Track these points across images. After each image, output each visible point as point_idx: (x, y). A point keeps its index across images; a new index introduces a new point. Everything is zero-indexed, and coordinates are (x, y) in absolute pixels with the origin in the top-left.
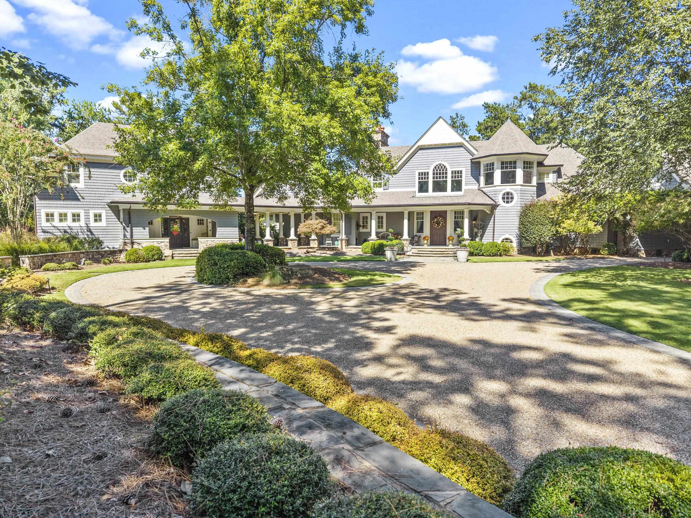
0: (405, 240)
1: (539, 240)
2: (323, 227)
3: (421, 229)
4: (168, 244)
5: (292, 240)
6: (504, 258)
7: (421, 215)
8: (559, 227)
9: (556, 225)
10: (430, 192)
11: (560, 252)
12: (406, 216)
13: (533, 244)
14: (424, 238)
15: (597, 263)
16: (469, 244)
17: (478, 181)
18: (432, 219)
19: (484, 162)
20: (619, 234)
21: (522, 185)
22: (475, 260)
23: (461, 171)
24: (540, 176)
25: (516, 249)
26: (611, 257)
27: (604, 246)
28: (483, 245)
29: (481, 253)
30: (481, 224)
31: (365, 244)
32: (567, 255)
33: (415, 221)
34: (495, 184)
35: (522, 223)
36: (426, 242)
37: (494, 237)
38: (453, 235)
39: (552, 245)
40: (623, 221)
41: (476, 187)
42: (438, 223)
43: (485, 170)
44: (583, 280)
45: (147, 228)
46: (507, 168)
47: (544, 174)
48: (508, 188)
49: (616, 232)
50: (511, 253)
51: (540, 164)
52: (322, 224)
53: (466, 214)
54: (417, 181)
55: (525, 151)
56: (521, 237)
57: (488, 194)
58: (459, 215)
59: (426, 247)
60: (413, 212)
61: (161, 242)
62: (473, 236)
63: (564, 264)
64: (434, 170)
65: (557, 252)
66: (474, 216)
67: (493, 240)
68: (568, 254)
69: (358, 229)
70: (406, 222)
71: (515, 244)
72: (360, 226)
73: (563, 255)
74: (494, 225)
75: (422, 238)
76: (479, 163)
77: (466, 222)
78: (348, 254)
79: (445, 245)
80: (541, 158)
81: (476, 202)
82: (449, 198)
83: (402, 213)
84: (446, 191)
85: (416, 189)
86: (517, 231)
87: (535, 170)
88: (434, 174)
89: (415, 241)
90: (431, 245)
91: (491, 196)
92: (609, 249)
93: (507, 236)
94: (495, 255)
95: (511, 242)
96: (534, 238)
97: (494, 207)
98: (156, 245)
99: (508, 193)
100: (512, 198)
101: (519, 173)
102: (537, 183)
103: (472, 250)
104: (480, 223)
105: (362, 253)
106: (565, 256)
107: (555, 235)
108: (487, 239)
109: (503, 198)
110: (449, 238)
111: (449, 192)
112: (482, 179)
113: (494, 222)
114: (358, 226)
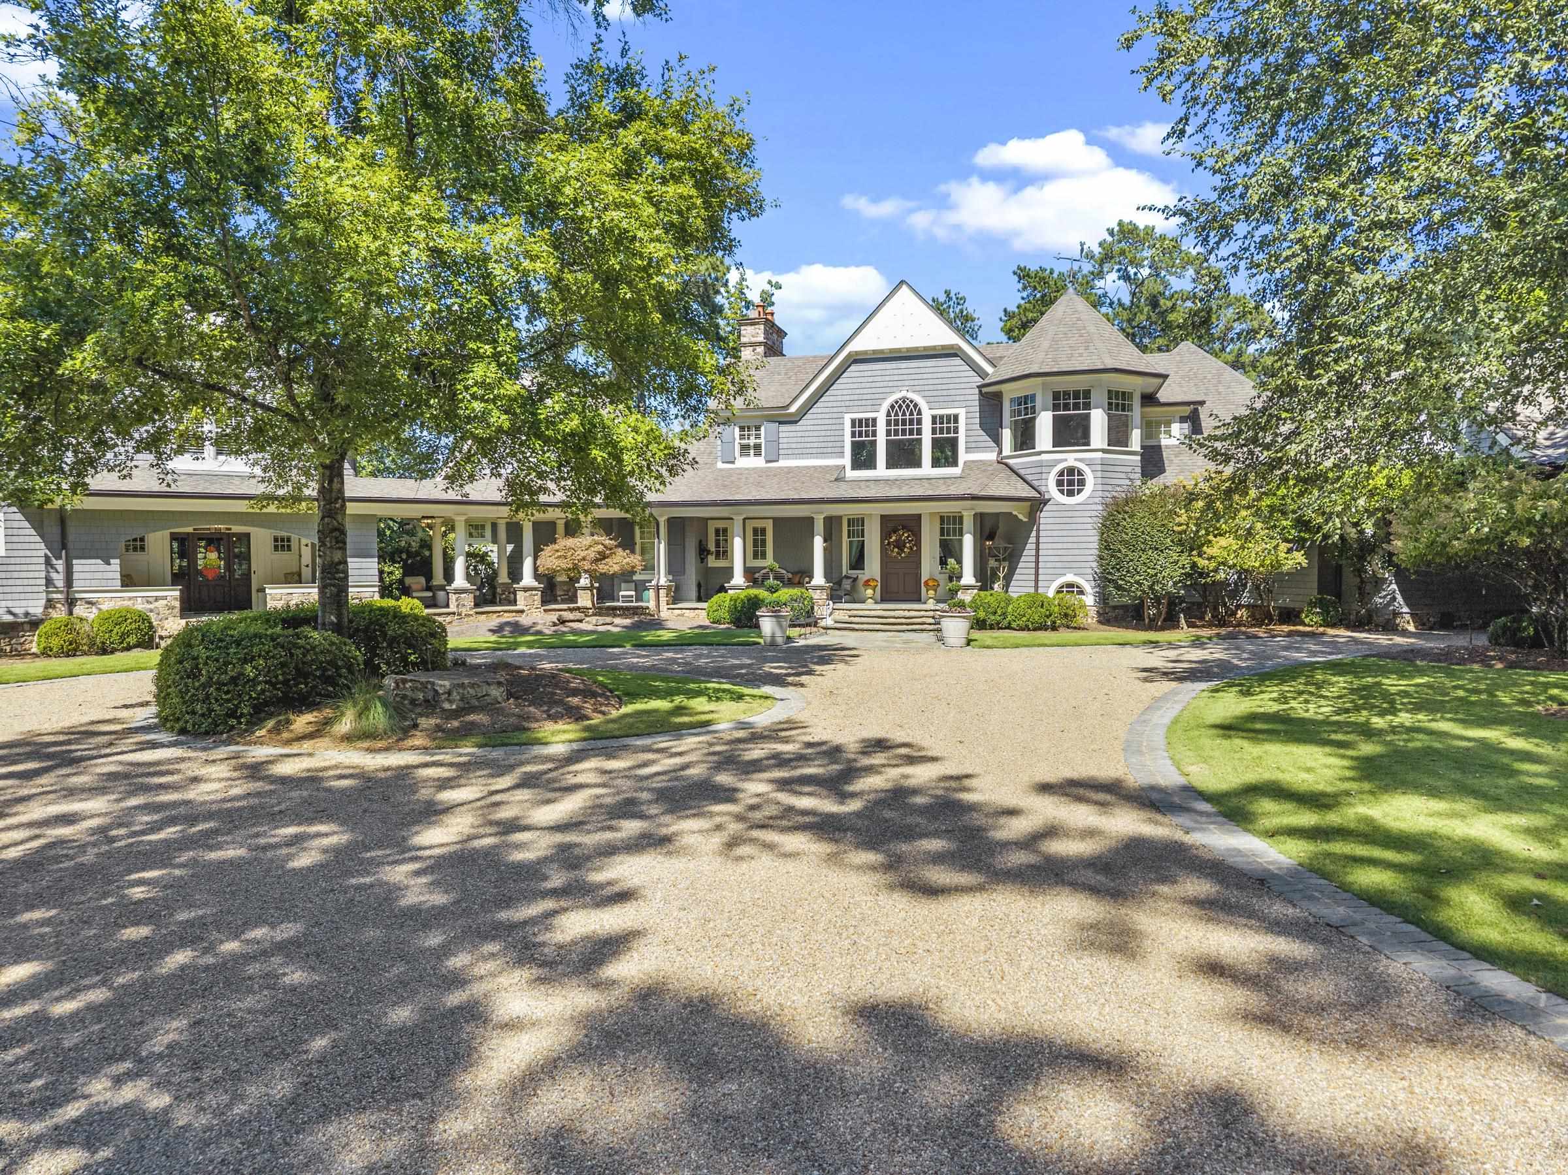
0: (815, 588)
1: (1151, 588)
2: (602, 557)
3: (858, 562)
4: (177, 604)
5: (526, 589)
6: (1064, 635)
7: (857, 524)
8: (1200, 555)
9: (1192, 549)
10: (881, 470)
11: (1202, 618)
12: (819, 526)
13: (1135, 598)
14: (867, 583)
15: (1298, 650)
16: (973, 601)
17: (997, 440)
18: (885, 534)
19: (1010, 392)
20: (1348, 572)
21: (1104, 451)
22: (989, 642)
23: (956, 418)
24: (1151, 429)
25: (1092, 612)
26: (1331, 631)
27: (1312, 604)
28: (1009, 601)
29: (1005, 623)
30: (1005, 549)
31: (715, 598)
32: (1220, 626)
33: (845, 540)
34: (1038, 449)
35: (1106, 545)
36: (869, 592)
37: (1037, 581)
38: (939, 577)
39: (1182, 600)
40: (1359, 540)
41: (992, 456)
42: (900, 545)
43: (1013, 413)
44: (1275, 707)
45: (115, 562)
46: (1066, 407)
47: (1158, 424)
48: (1071, 458)
49: (1339, 569)
50: (1080, 620)
51: (1149, 399)
52: (600, 548)
53: (968, 523)
54: (848, 440)
55: (1110, 363)
56: (1104, 580)
57: (1022, 472)
58: (950, 526)
59: (871, 607)
60: (840, 518)
61: (157, 599)
62: (985, 579)
63: (1215, 653)
64: (889, 415)
65: (1195, 615)
66: (987, 528)
67: (1036, 587)
68: (1222, 623)
69: (702, 560)
70: (818, 543)
71: (1089, 600)
72: (709, 552)
73: (1210, 625)
74: (1037, 549)
75: (861, 582)
76: (998, 396)
77: (968, 541)
78: (670, 624)
79: (919, 600)
80: (1150, 384)
81: (991, 493)
82: (925, 483)
83: (810, 521)
84: (917, 464)
85: (847, 461)
86: (1095, 565)
87: (1137, 412)
88: (888, 423)
89: (841, 589)
90: (884, 600)
91: (1029, 478)
92: (1325, 612)
93: (1070, 578)
94: (1042, 627)
95: (1081, 592)
96: (1137, 582)
97: (1038, 503)
98: (140, 606)
99: (1071, 471)
100: (1082, 483)
101: (1098, 419)
102: (1142, 447)
103: (982, 615)
104: (1003, 545)
105: (707, 623)
106: (1215, 631)
107: (1188, 575)
108: (1021, 586)
109: (1060, 483)
110: (926, 583)
111: (926, 469)
112: (1007, 435)
113: (1038, 543)
114: (703, 552)
